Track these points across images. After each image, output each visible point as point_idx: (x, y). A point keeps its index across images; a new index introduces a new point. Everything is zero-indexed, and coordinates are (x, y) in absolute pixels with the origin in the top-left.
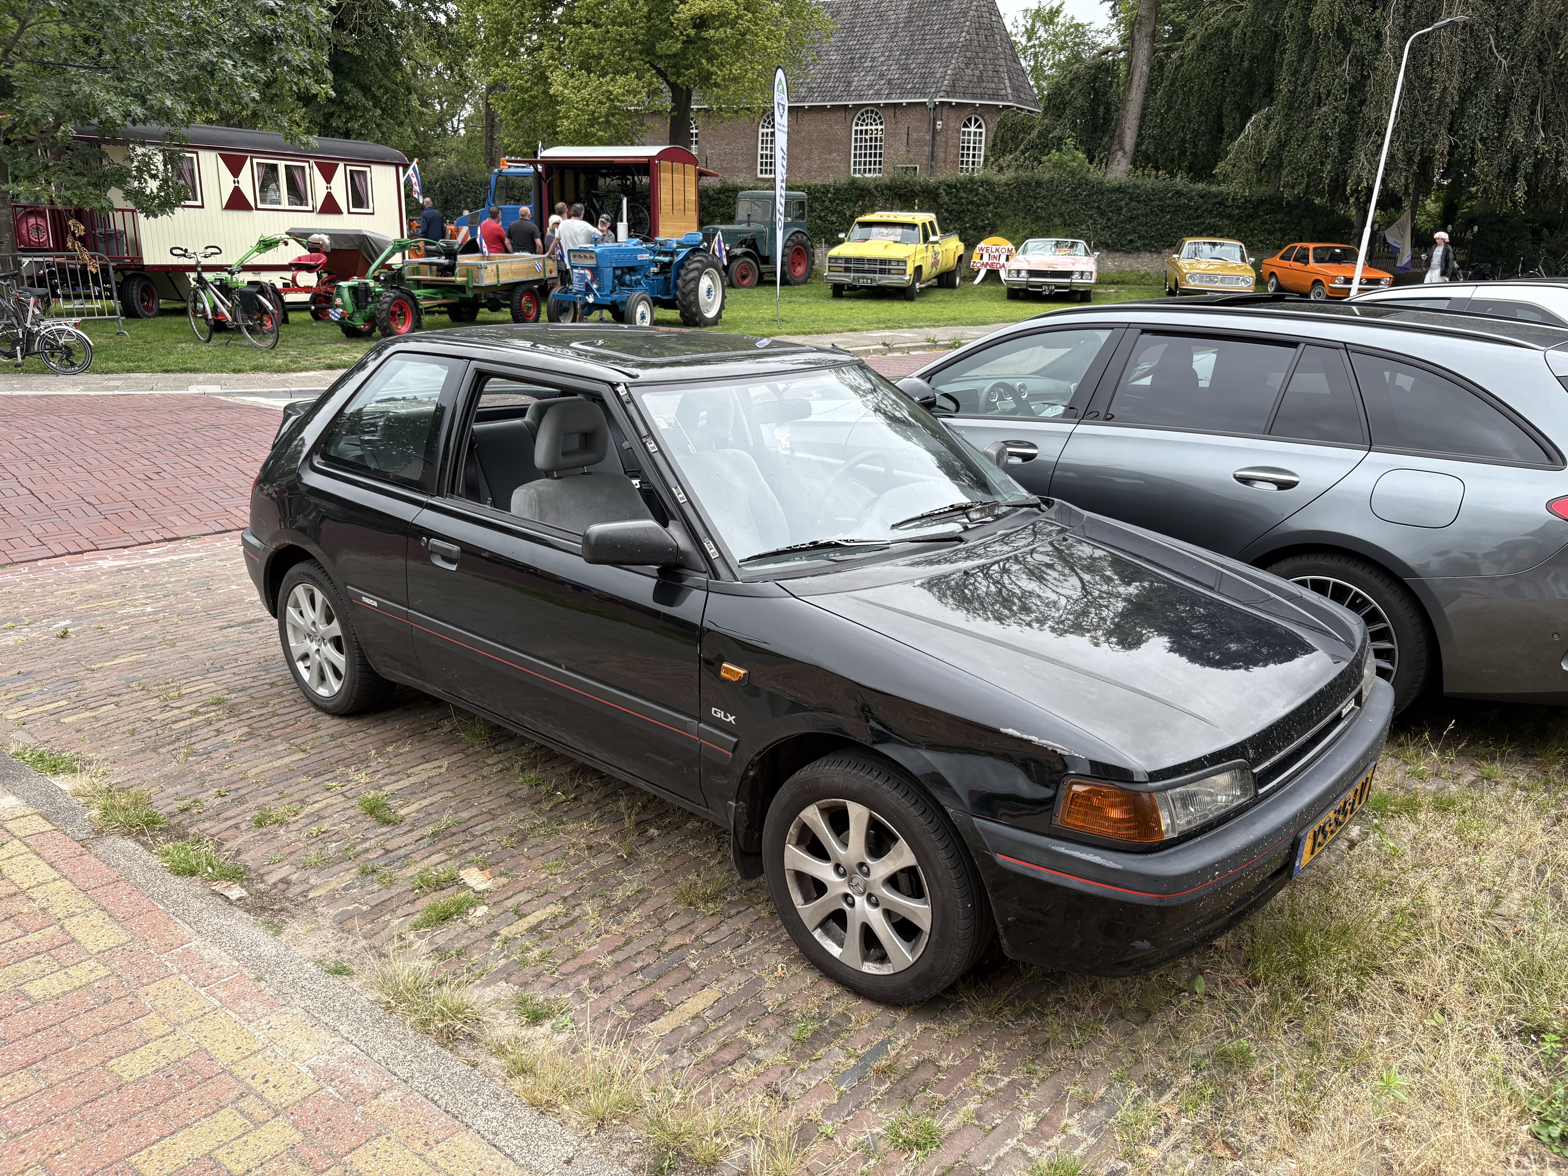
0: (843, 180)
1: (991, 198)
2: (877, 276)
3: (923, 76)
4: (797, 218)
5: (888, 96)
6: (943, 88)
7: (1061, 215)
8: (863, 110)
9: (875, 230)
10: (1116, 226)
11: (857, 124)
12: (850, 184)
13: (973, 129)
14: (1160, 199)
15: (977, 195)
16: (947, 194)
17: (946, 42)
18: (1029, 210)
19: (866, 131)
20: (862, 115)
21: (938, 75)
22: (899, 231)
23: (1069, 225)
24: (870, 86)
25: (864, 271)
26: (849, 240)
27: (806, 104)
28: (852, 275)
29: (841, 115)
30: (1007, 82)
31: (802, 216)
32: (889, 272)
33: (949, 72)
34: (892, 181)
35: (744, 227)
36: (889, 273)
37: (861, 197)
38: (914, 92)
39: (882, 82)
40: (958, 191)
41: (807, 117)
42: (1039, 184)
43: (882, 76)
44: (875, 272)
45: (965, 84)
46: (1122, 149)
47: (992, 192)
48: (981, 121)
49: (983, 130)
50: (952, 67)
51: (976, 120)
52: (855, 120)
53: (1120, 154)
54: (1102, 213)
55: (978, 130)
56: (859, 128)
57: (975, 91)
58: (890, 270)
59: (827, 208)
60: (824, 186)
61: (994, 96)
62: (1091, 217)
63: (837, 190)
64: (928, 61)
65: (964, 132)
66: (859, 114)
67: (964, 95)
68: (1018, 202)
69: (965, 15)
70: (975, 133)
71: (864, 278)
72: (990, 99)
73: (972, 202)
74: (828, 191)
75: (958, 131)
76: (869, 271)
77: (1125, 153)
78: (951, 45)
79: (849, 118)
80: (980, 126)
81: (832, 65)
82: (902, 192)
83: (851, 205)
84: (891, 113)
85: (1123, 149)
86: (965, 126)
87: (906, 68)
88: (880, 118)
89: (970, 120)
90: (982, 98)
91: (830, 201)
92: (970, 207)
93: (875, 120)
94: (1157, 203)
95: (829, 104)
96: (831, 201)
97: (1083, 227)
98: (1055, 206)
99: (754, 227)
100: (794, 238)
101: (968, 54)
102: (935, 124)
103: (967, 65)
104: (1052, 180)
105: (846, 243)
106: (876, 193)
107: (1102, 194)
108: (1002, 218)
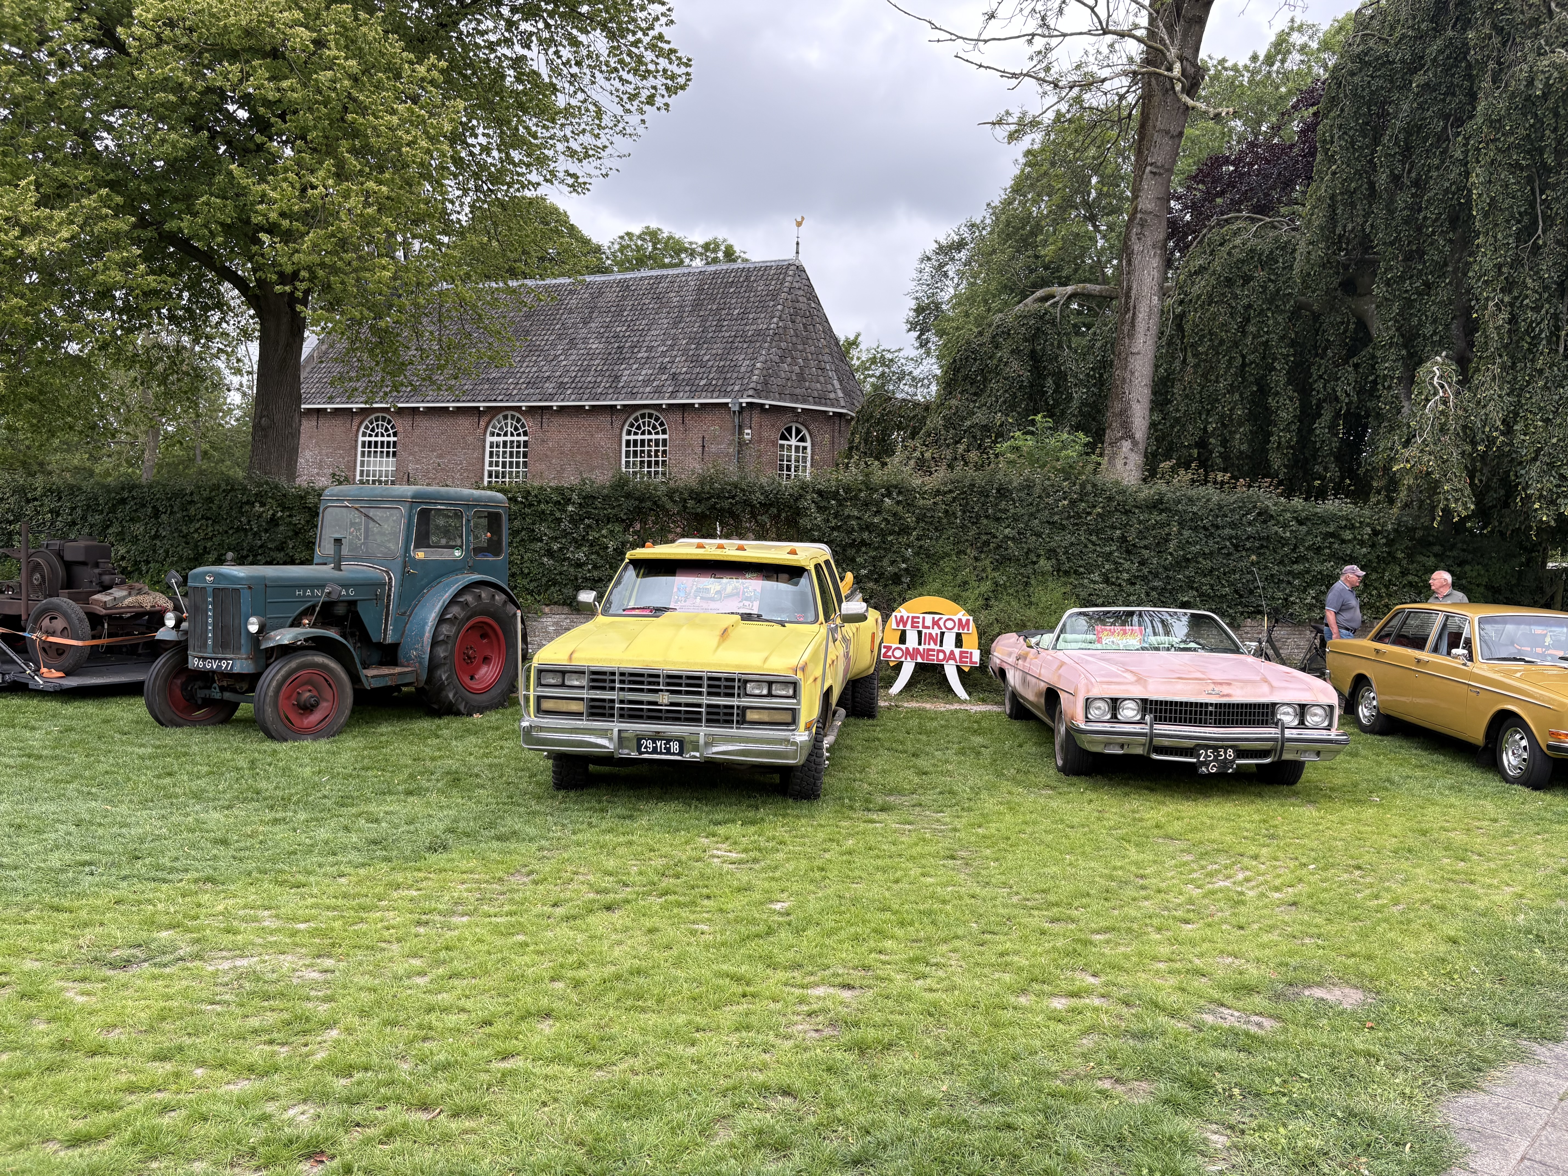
0: (602, 478)
1: (910, 520)
2: (702, 731)
3: (721, 370)
4: (478, 550)
5: (673, 395)
6: (752, 385)
7: (1052, 553)
8: (638, 414)
9: (683, 582)
10: (1156, 575)
11: (629, 433)
12: (613, 487)
13: (793, 442)
14: (1233, 525)
15: (878, 512)
16: (820, 509)
17: (750, 330)
18: (987, 543)
19: (643, 441)
20: (636, 420)
21: (743, 369)
22: (753, 585)
23: (1067, 573)
24: (647, 382)
25: (655, 716)
26: (605, 612)
27: (555, 404)
28: (616, 726)
29: (604, 420)
30: (836, 382)
31: (494, 547)
32: (740, 717)
33: (758, 365)
34: (702, 482)
35: (325, 571)
36: (742, 721)
37: (639, 513)
38: (709, 389)
39: (664, 377)
40: (840, 504)
41: (557, 421)
42: (1003, 492)
43: (663, 369)
44: (693, 718)
45: (780, 382)
46: (1129, 435)
47: (909, 505)
48: (804, 431)
49: (808, 444)
50: (762, 358)
51: (798, 432)
52: (626, 427)
53: (1126, 445)
54: (1129, 551)
55: (801, 444)
56: (632, 437)
57: (798, 391)
58: (743, 710)
59: (565, 534)
60: (559, 490)
61: (821, 399)
62: (1108, 556)
63: (588, 499)
64: (728, 351)
65: (782, 446)
66: (631, 419)
67: (781, 396)
68: (963, 526)
69: (774, 296)
70: (797, 448)
71: (655, 737)
72: (815, 403)
73: (868, 527)
74: (569, 501)
75: (774, 444)
76: (674, 717)
77: (1135, 443)
78: (758, 333)
79: (617, 424)
80: (803, 439)
81: (592, 356)
82: (726, 504)
83: (618, 528)
84: (678, 417)
85: (1132, 437)
86: (783, 437)
87: (696, 360)
88: (662, 424)
89: (789, 430)
90: (805, 402)
91: (572, 521)
92: (866, 535)
93: (654, 427)
94: (1227, 531)
95: (587, 404)
96: (575, 521)
97: (1096, 577)
98: (1039, 535)
99: (352, 570)
100: (468, 598)
101: (783, 345)
102: (741, 433)
103: (782, 358)
104: (1028, 486)
105: (600, 619)
106: (669, 505)
107: (1126, 512)
108: (934, 559)
